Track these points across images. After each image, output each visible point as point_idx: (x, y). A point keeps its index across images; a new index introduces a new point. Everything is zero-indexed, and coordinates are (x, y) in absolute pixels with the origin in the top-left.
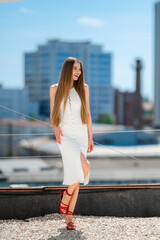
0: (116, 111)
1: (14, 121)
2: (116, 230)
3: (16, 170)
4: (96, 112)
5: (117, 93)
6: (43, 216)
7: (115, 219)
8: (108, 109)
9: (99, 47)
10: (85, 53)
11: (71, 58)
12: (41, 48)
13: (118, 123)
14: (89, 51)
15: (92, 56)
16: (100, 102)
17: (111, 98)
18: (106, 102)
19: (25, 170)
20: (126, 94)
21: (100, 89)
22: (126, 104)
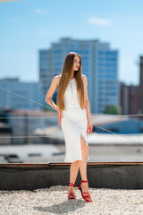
0: (122, 103)
1: (29, 112)
2: (111, 200)
3: (31, 155)
4: (104, 103)
5: (123, 86)
6: (49, 187)
7: (110, 191)
8: (115, 101)
9: (107, 45)
10: (94, 50)
11: (72, 53)
12: (54, 45)
13: (123, 114)
14: (98, 49)
15: (100, 53)
16: (107, 94)
17: (117, 91)
18: (113, 94)
19: (39, 155)
20: (131, 88)
21: (107, 82)
22: (130, 97)
